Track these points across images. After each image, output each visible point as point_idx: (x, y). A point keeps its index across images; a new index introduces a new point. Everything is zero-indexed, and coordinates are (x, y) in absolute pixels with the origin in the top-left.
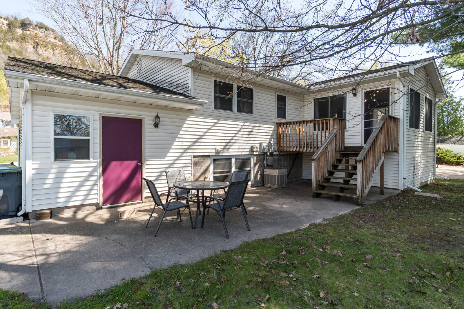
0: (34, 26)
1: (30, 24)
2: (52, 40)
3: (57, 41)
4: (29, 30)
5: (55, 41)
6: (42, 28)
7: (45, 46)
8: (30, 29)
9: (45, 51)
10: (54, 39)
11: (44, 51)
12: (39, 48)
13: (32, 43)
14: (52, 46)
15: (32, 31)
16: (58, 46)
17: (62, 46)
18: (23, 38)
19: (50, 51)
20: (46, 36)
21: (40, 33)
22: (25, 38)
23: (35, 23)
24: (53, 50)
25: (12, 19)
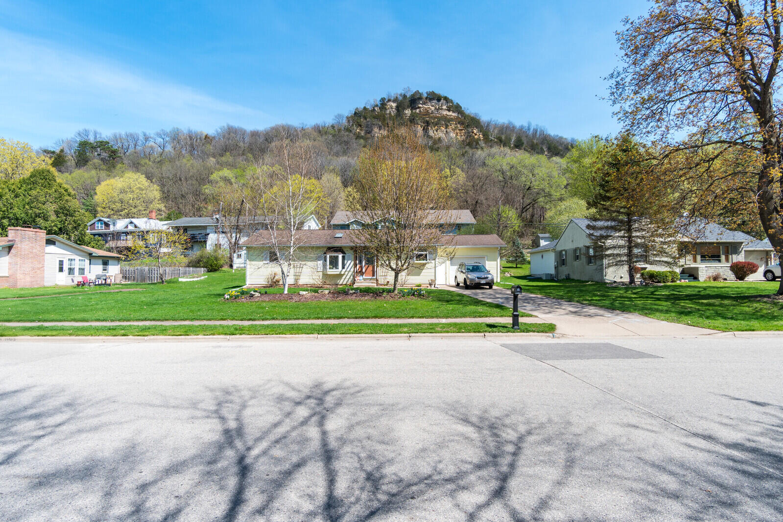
0: (424, 100)
1: (420, 98)
2: (445, 113)
3: (451, 113)
4: (419, 108)
5: (448, 113)
6: (433, 99)
7: (436, 124)
8: (421, 106)
9: (437, 131)
10: (447, 110)
11: (435, 132)
12: (430, 128)
13: (422, 124)
14: (445, 121)
15: (422, 107)
16: (452, 120)
17: (458, 117)
18: (412, 120)
19: (443, 129)
20: (438, 110)
21: (430, 107)
22: (413, 119)
23: (425, 95)
24: (447, 127)
25: (400, 98)
